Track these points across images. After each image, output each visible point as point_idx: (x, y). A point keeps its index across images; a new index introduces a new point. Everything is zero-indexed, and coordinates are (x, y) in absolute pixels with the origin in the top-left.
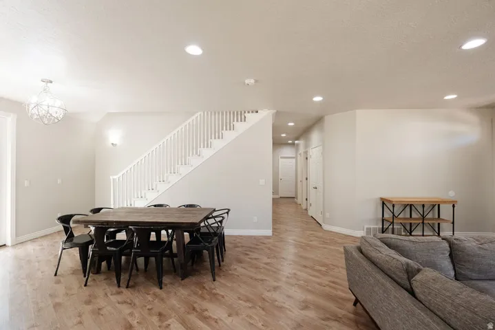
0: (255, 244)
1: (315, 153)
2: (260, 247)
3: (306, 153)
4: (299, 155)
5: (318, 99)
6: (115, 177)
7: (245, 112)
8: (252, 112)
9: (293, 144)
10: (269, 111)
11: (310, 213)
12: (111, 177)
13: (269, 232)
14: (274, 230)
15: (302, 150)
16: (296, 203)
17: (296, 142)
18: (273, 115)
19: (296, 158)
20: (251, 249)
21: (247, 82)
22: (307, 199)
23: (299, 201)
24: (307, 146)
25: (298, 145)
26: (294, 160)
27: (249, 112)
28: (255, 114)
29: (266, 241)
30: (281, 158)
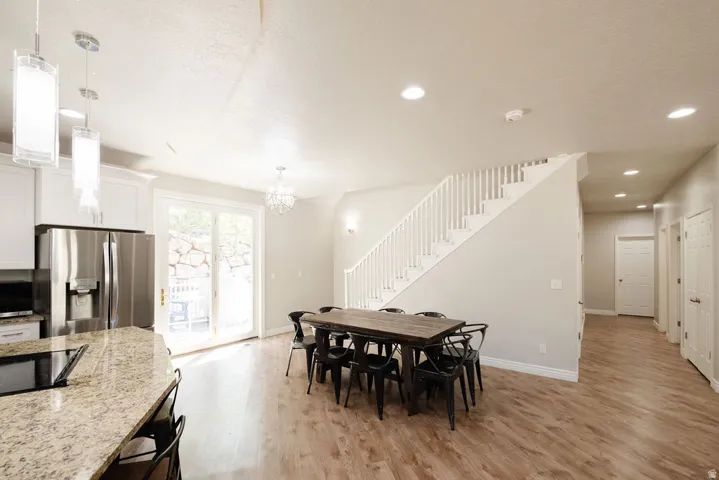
0: (540, 390)
1: (695, 226)
2: (547, 397)
3: (677, 227)
4: (661, 234)
5: (682, 113)
6: (349, 271)
7: (522, 165)
8: (537, 163)
9: (649, 211)
10: (569, 157)
11: (686, 353)
12: (345, 271)
13: (572, 375)
14: (583, 373)
15: (667, 221)
16: (655, 330)
17: (656, 206)
18: (579, 161)
19: (655, 238)
20: (529, 397)
21: (508, 116)
22: (679, 324)
23: (662, 325)
24: (678, 213)
25: (659, 212)
26: (652, 242)
27: (530, 164)
28: (541, 165)
29: (562, 389)
30: (621, 239)
